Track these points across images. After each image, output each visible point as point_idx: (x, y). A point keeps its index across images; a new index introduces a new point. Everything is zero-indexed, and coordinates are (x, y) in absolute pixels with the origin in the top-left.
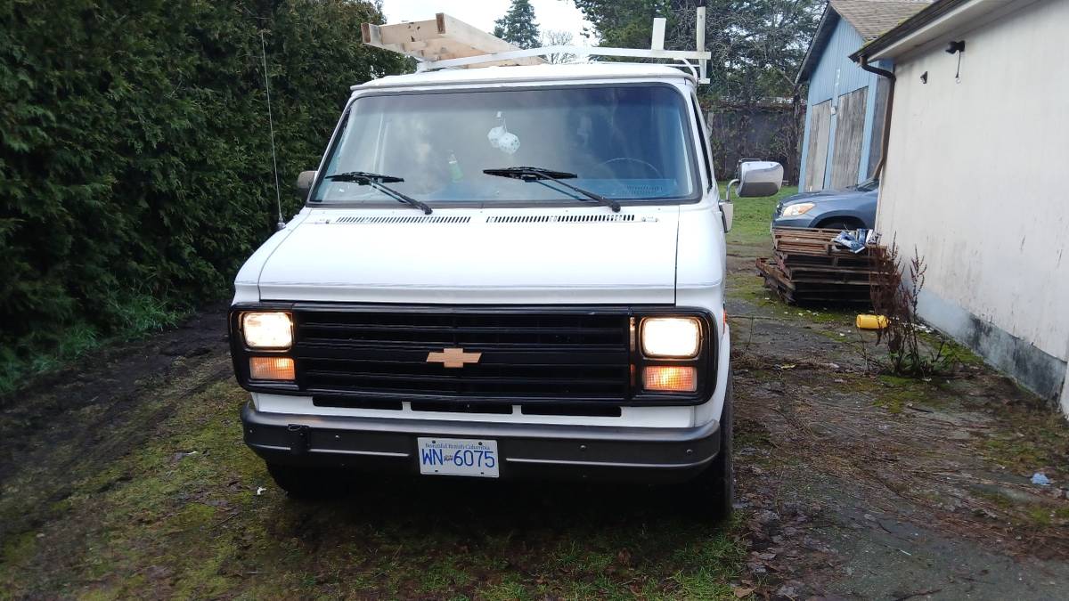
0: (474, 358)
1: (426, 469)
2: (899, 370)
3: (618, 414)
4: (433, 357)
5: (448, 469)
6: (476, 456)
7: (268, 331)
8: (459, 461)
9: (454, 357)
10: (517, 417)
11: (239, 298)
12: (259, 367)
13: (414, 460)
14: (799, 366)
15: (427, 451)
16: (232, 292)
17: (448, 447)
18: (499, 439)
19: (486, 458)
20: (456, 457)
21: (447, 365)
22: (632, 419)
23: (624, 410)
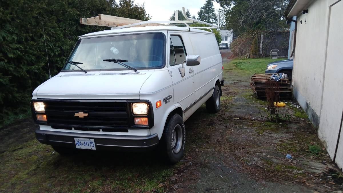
0: (86, 115)
1: (78, 147)
2: (272, 120)
3: (127, 132)
4: (76, 115)
5: (83, 147)
6: (89, 143)
7: (40, 107)
8: (85, 144)
9: (81, 115)
10: (101, 132)
11: (34, 98)
12: (39, 117)
13: (74, 144)
14: (241, 118)
15: (77, 142)
16: (32, 96)
17: (82, 141)
18: (95, 139)
19: (92, 144)
20: (84, 144)
21: (80, 117)
22: (131, 133)
23: (129, 131)
